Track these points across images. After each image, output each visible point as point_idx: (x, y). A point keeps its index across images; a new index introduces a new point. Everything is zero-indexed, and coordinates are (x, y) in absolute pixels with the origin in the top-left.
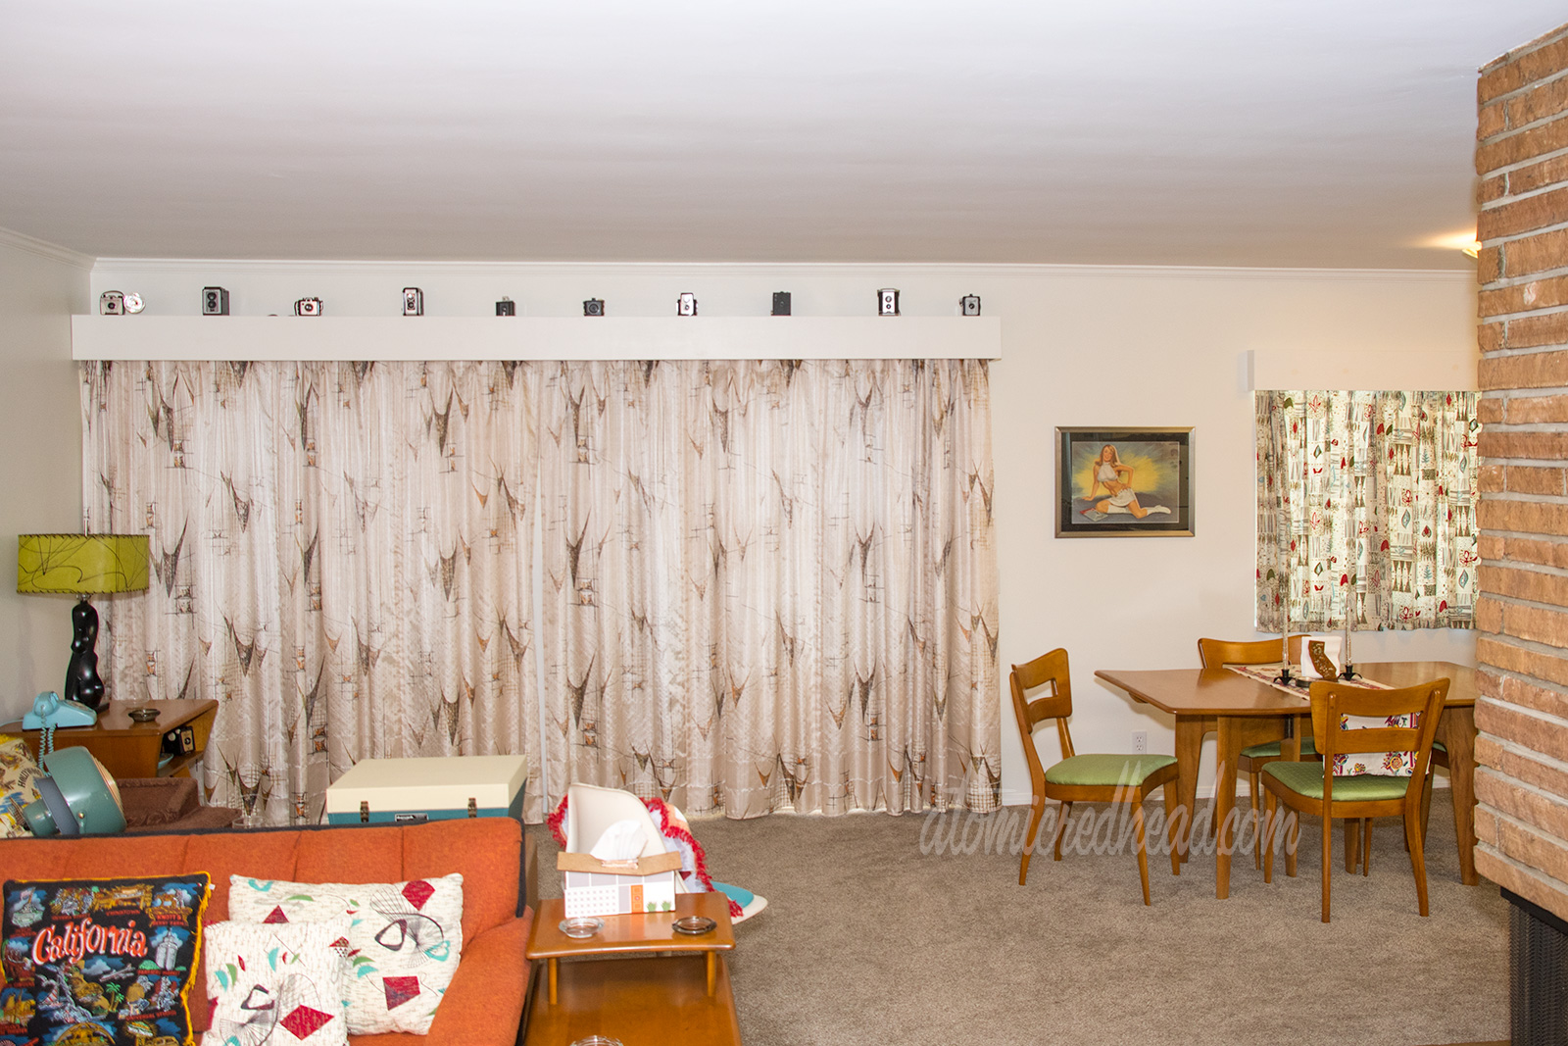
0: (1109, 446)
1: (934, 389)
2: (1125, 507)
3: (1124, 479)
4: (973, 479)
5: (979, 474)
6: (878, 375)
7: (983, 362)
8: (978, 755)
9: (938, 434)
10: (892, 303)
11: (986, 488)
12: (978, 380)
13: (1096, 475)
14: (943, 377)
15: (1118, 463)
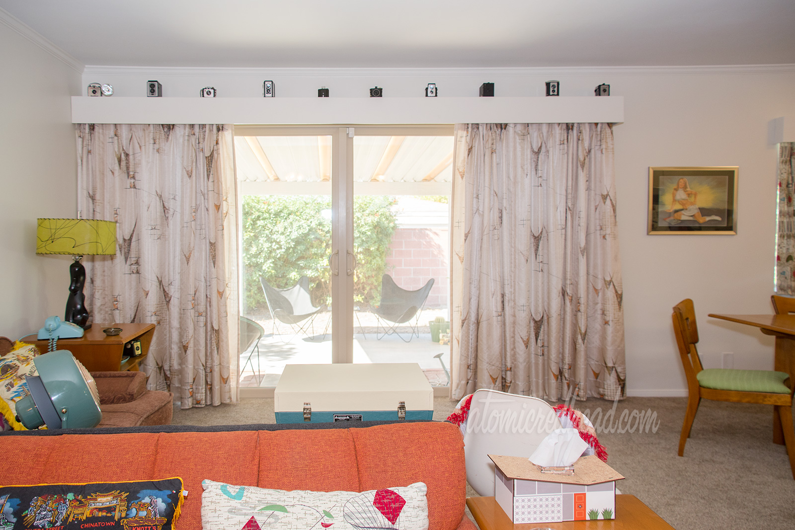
0: (682, 179)
1: (580, 142)
2: (691, 216)
3: (692, 199)
4: (604, 198)
5: (610, 194)
6: (545, 134)
7: (610, 125)
8: (610, 364)
9: (583, 169)
10: (556, 89)
11: (614, 202)
12: (607, 136)
13: (674, 196)
14: (586, 135)
15: (688, 189)
